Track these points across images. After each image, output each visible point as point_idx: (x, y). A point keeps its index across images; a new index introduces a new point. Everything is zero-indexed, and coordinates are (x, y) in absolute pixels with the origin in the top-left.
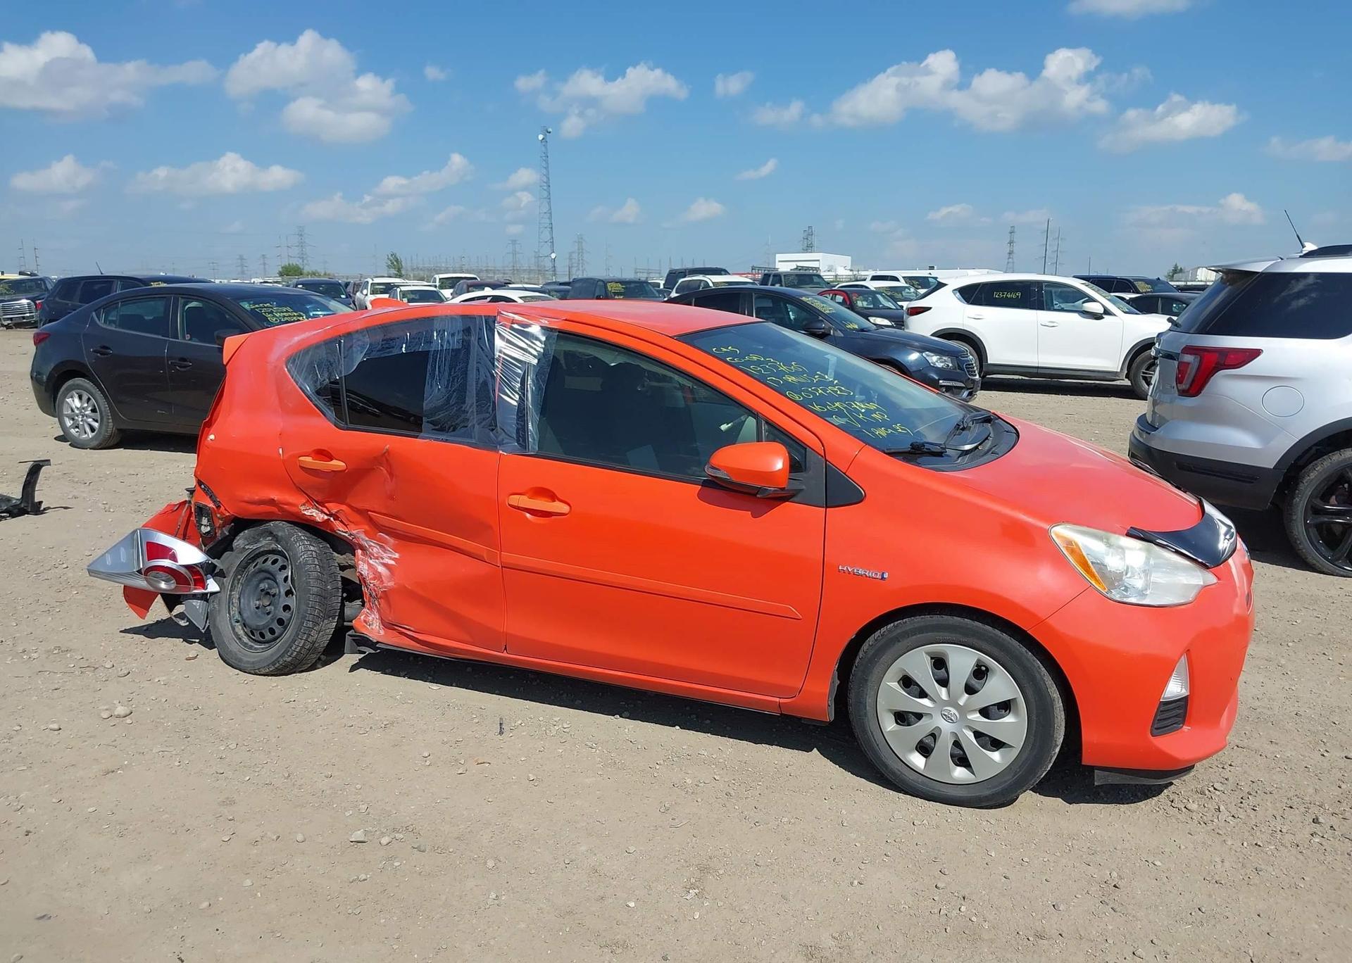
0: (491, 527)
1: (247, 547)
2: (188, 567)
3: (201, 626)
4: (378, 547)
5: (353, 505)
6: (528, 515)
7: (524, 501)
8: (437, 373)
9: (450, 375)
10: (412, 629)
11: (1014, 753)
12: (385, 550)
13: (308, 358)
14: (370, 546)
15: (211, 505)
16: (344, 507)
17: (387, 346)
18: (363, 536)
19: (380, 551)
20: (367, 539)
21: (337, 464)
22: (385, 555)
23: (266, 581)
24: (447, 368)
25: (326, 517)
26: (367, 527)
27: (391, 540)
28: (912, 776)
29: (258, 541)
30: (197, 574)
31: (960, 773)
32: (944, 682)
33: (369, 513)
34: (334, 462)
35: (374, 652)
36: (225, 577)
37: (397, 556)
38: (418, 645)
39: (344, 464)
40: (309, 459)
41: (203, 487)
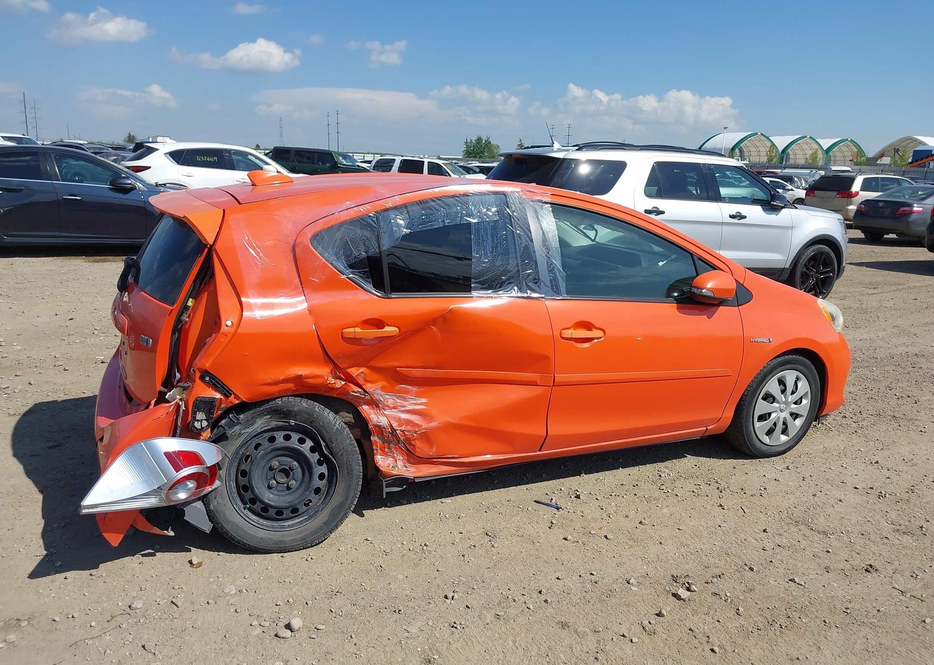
0: (547, 358)
1: (243, 432)
2: (211, 467)
3: (206, 526)
4: (395, 398)
5: (378, 365)
8: (481, 241)
10: (456, 456)
11: (804, 418)
12: (405, 399)
13: (339, 235)
14: (385, 399)
15: (218, 396)
16: (362, 370)
17: (428, 220)
18: (379, 392)
19: (398, 401)
20: (383, 393)
21: (390, 330)
22: (405, 403)
23: (274, 459)
24: (490, 237)
25: (342, 383)
26: (384, 383)
27: (414, 389)
31: (783, 438)
32: (784, 392)
33: (397, 369)
34: (388, 329)
35: (401, 489)
37: (424, 400)
38: (457, 468)
39: (397, 329)
41: (207, 379)
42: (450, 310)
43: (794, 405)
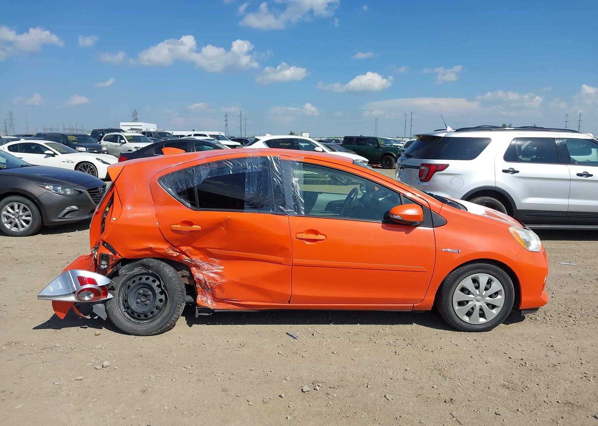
0: (287, 249)
1: (127, 273)
2: (100, 287)
3: (104, 317)
4: (208, 265)
5: (196, 246)
6: (308, 243)
7: (305, 236)
8: (251, 182)
9: (258, 183)
10: (237, 300)
11: (500, 309)
12: (213, 266)
13: (172, 178)
14: (203, 265)
15: (111, 254)
16: (189, 248)
17: (221, 171)
18: (199, 261)
19: (210, 266)
20: (201, 262)
21: (196, 227)
22: (213, 268)
23: (142, 289)
24: (256, 180)
25: (178, 254)
26: (202, 256)
27: (218, 261)
28: (464, 324)
29: (133, 270)
30: (105, 289)
31: (482, 320)
32: (477, 288)
33: (207, 249)
34: (194, 226)
35: (209, 315)
36: (115, 290)
37: (222, 267)
38: (239, 307)
39: (200, 227)
40: (178, 226)
41: (105, 245)
42: (229, 218)
43: (488, 298)
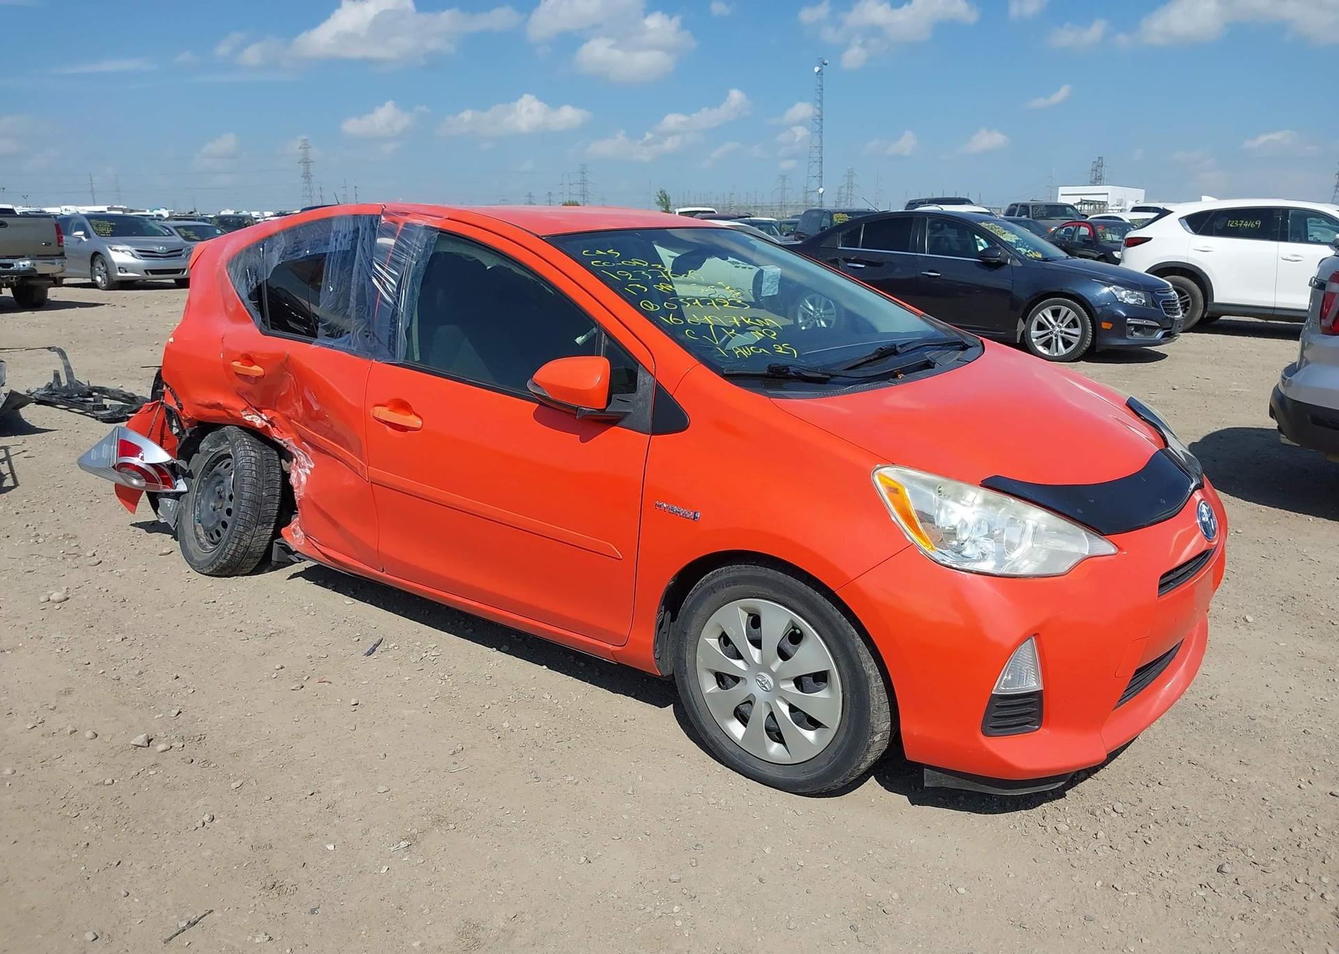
1: (210, 450)
2: (153, 466)
3: (171, 524)
4: (304, 456)
5: (280, 412)
6: (389, 429)
7: (384, 413)
8: (330, 275)
9: (339, 277)
12: (307, 459)
13: (242, 262)
14: (299, 455)
15: (176, 407)
16: (275, 414)
17: (296, 248)
18: (292, 444)
19: (304, 460)
22: (307, 464)
23: (222, 484)
24: (337, 271)
25: (265, 424)
26: (293, 435)
27: (310, 449)
28: (731, 747)
29: (219, 445)
30: (166, 473)
32: (757, 643)
33: (292, 420)
34: (256, 368)
36: (193, 478)
37: (313, 465)
40: (239, 364)
41: (169, 388)
43: (792, 686)
